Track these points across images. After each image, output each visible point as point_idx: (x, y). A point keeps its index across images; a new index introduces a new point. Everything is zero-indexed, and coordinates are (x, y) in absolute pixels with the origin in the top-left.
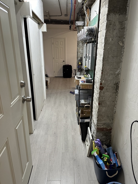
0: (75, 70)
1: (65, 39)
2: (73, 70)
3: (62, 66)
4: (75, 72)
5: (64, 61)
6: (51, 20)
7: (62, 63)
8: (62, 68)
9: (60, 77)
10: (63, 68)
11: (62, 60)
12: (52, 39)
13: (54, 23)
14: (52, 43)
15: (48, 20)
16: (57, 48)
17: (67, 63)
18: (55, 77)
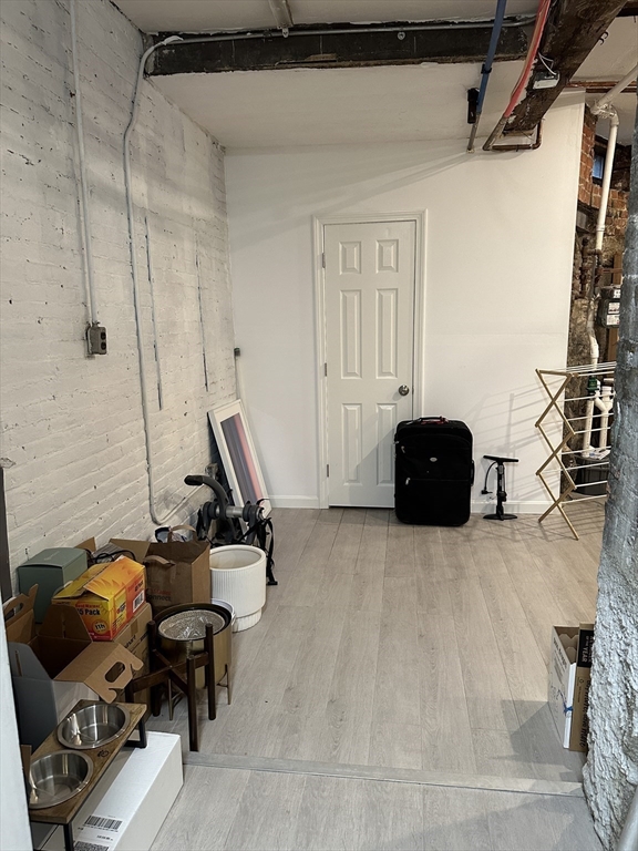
0: (500, 461)
1: (417, 221)
2: (477, 457)
3: (391, 426)
4: (500, 477)
5: (403, 392)
6: (297, 28)
7: (390, 408)
8: (391, 443)
9: (368, 514)
10: (398, 447)
11: (394, 383)
12: (317, 224)
13: (328, 56)
14: (318, 253)
15: (275, 30)
16: (356, 298)
17: (428, 407)
18: (331, 507)
